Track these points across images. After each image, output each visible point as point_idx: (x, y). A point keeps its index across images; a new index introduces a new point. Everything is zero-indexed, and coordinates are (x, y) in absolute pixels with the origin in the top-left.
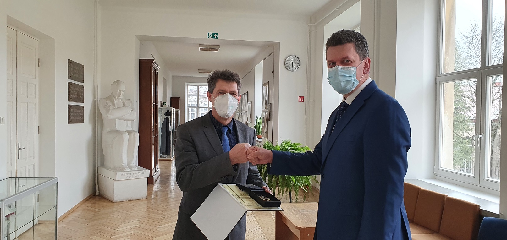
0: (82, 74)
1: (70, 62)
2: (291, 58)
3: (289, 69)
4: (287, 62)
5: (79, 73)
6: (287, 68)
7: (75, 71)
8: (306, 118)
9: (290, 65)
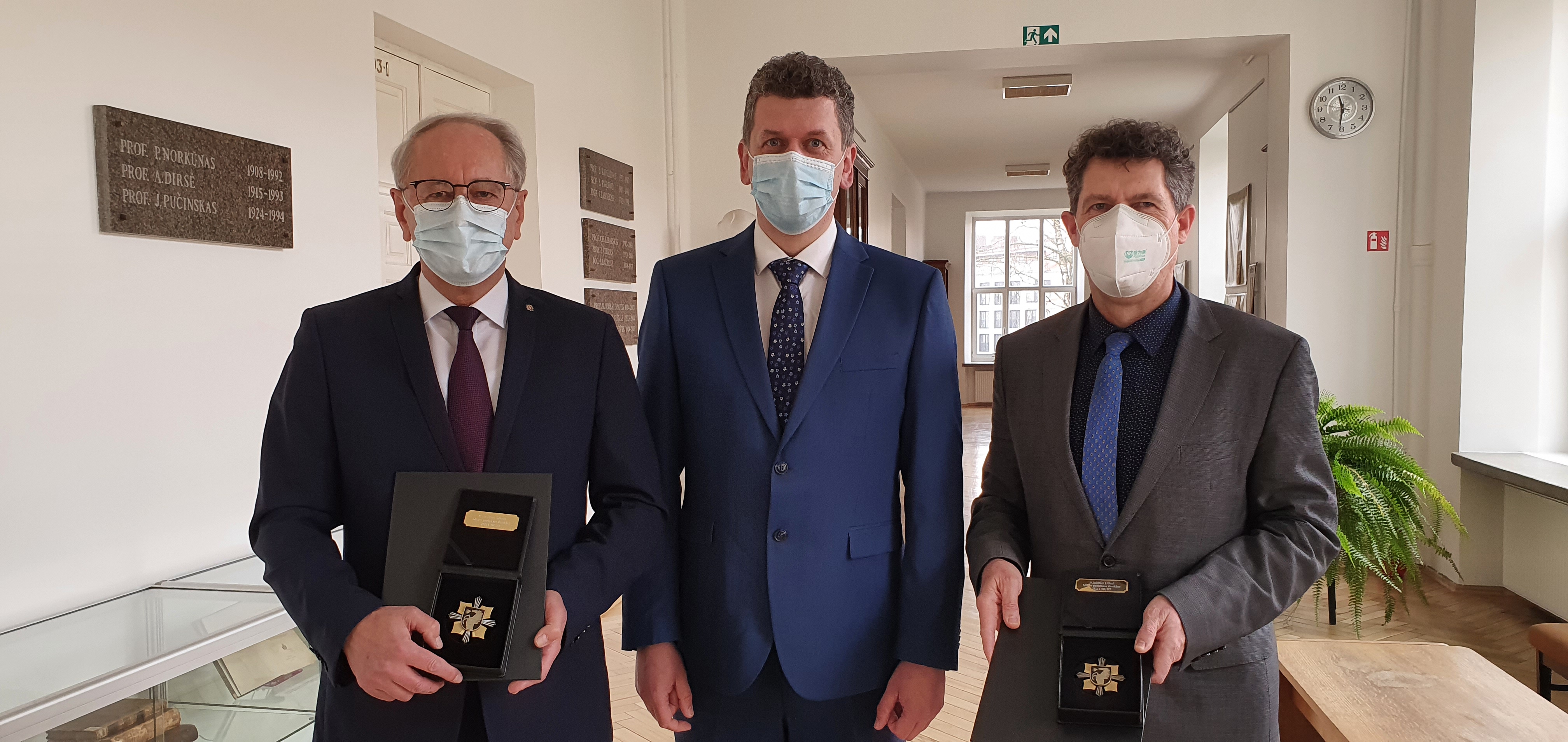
0: (627, 192)
1: (587, 157)
2: (1336, 89)
3: (1326, 129)
4: (1322, 104)
5: (617, 188)
6: (1319, 127)
7: (604, 183)
8: (1397, 310)
9: (1332, 113)
